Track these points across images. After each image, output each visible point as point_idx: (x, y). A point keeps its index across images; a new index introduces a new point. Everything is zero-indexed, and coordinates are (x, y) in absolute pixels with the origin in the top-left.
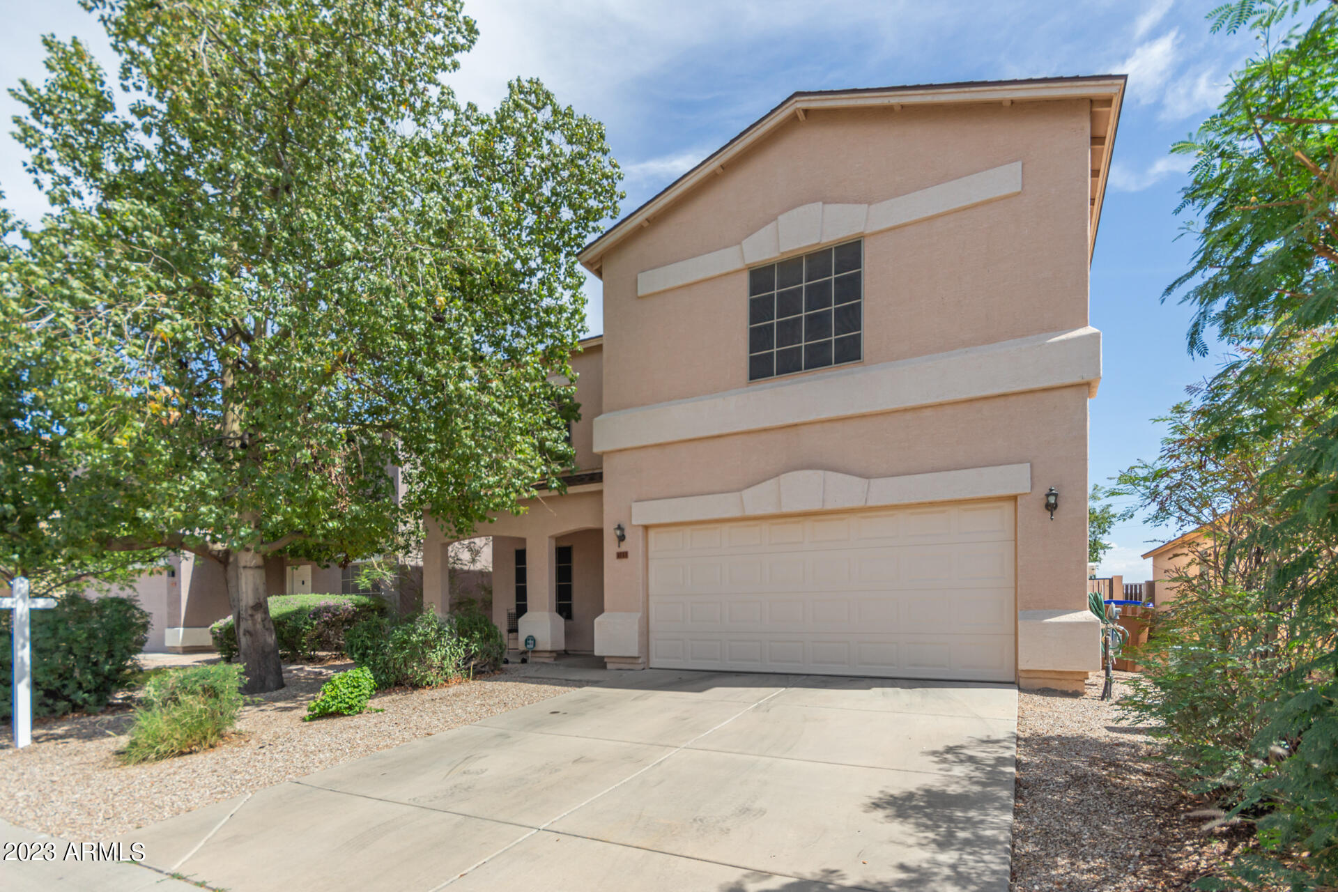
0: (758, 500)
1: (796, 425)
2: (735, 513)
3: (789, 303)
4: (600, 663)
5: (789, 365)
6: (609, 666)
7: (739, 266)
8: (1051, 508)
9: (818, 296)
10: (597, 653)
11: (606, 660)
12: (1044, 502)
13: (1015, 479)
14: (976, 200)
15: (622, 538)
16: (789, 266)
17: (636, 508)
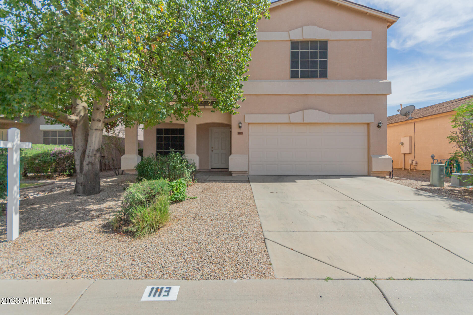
0: (296, 117)
1: (306, 95)
2: (287, 121)
3: (304, 55)
4: (230, 174)
5: (304, 75)
6: (233, 175)
7: (288, 39)
8: (379, 126)
9: (314, 55)
10: (230, 170)
11: (232, 172)
12: (377, 125)
13: (370, 119)
14: (360, 38)
15: (240, 127)
16: (305, 43)
17: (247, 116)
